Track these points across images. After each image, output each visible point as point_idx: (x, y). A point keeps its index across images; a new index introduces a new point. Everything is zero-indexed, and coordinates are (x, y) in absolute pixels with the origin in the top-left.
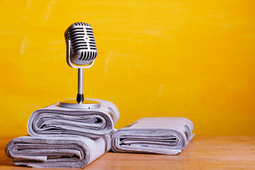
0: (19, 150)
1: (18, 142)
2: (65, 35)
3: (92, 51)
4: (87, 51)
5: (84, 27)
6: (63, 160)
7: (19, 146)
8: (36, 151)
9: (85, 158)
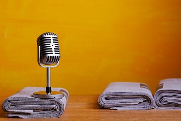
0: (12, 106)
1: (12, 100)
2: (37, 42)
3: (56, 55)
4: (52, 55)
5: (51, 36)
6: (44, 112)
7: (12, 103)
8: (25, 107)
9: (60, 110)
